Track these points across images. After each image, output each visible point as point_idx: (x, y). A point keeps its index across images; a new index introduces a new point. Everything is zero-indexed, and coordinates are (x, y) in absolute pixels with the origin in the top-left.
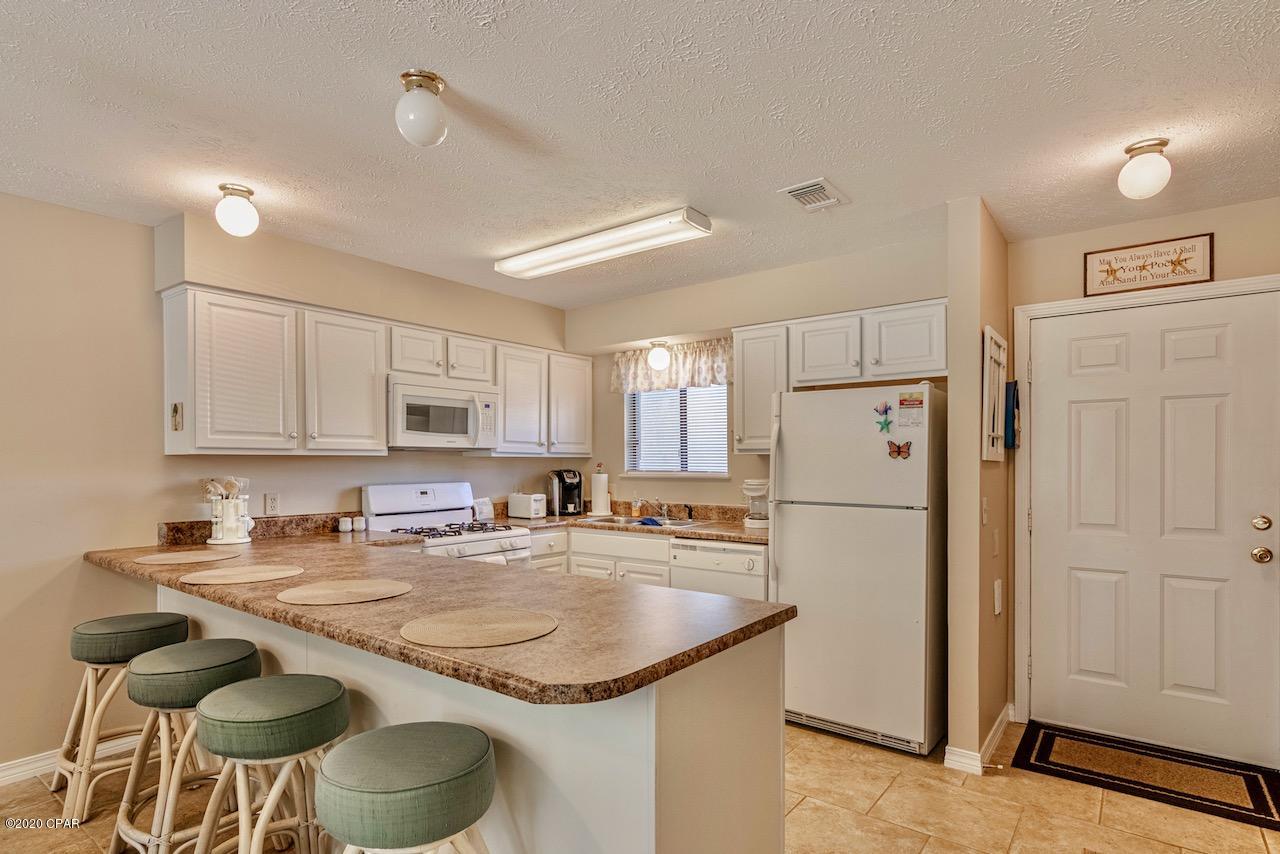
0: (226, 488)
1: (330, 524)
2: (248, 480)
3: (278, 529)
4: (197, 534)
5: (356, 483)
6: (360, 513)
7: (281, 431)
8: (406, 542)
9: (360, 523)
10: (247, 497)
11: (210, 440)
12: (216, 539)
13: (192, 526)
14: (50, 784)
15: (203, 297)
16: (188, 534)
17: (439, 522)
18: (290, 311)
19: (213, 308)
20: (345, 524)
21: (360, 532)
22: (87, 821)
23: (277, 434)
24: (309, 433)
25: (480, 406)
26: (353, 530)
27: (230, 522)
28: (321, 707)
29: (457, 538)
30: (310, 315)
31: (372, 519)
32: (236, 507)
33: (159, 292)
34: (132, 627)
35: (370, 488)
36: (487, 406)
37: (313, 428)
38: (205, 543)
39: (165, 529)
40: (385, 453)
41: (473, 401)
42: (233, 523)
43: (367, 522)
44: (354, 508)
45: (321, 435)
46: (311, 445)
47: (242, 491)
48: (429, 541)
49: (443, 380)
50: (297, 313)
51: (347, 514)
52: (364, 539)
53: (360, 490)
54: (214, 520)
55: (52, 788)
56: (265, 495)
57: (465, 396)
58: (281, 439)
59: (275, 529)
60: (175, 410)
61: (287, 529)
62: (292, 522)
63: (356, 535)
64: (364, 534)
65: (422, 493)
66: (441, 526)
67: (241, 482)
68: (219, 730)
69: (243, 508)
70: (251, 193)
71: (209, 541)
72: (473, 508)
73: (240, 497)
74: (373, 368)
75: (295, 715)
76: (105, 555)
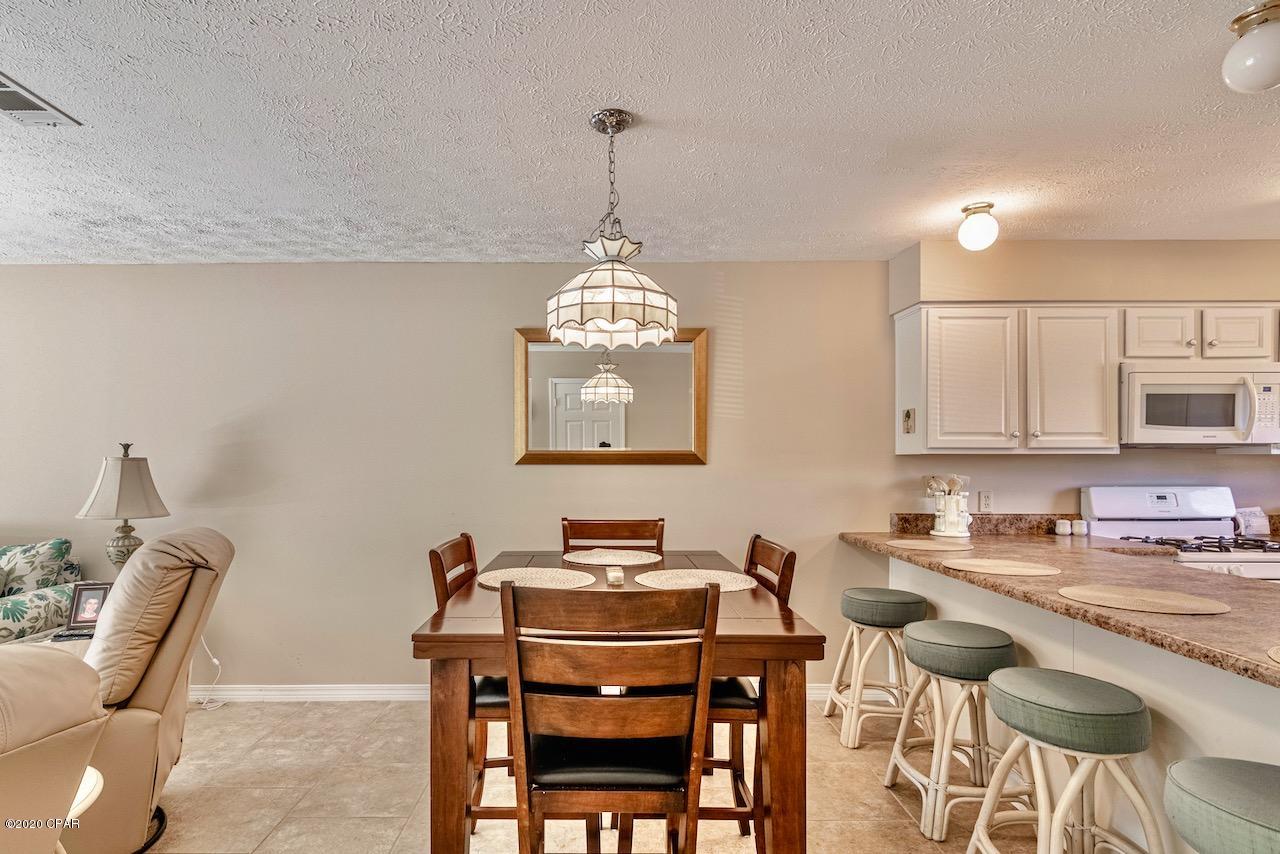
0: (948, 484)
1: (1045, 525)
2: (969, 478)
3: (992, 527)
4: (921, 525)
5: (1073, 483)
6: (1079, 517)
7: (1003, 431)
8: (1153, 553)
9: (1080, 527)
10: (967, 494)
11: (941, 440)
12: (939, 531)
13: (918, 517)
14: (823, 711)
15: (934, 312)
16: (915, 524)
17: (1187, 533)
18: (1012, 312)
19: (944, 321)
20: (1063, 527)
21: (1080, 536)
22: (857, 748)
23: (1000, 434)
24: (1031, 431)
25: (1255, 391)
26: (1072, 534)
27: (952, 516)
28: (1128, 714)
29: (1224, 556)
30: (1032, 313)
31: (1094, 524)
32: (958, 502)
33: (892, 315)
34: (886, 599)
35: (1093, 491)
36: (1267, 389)
37: (1035, 426)
38: (928, 533)
39: (896, 518)
40: (1117, 451)
41: (1244, 384)
42: (954, 518)
43: (1088, 525)
44: (1071, 510)
45: (1044, 433)
46: (1033, 443)
47: (964, 488)
48: (1183, 556)
49: (1196, 362)
50: (1019, 313)
51: (1064, 517)
52: (1085, 545)
53: (1079, 492)
54: (937, 514)
55: (826, 713)
56: (979, 493)
57: (1233, 379)
58: (1003, 438)
59: (989, 526)
60: (908, 415)
61: (1001, 527)
62: (1005, 520)
63: (1075, 538)
64: (1085, 540)
65: (1159, 498)
66: (1190, 537)
67: (961, 479)
68: (1019, 707)
69: (963, 504)
70: (991, 206)
71: (932, 532)
72: (1234, 519)
73: (962, 493)
74: (1103, 358)
75: (1100, 715)
76: (859, 537)
